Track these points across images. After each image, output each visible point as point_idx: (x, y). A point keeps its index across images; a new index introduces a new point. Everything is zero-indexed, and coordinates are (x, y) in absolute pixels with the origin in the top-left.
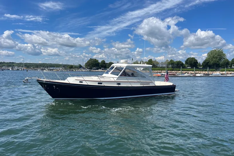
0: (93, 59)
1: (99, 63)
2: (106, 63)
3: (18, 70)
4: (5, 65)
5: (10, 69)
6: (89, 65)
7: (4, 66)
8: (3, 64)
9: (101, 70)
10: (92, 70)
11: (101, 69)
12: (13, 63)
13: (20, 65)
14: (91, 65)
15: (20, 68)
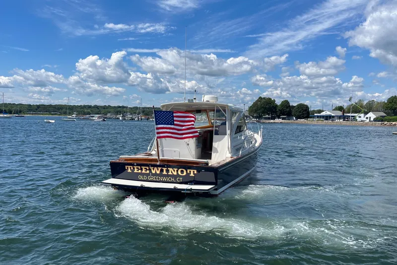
0: (264, 98)
1: (277, 105)
2: (291, 105)
3: (132, 119)
4: (110, 110)
5: (120, 118)
6: (256, 111)
7: (110, 112)
8: (106, 110)
9: (280, 120)
10: (263, 121)
11: (279, 118)
12: (123, 107)
13: (135, 110)
14: (261, 110)
15: (136, 117)
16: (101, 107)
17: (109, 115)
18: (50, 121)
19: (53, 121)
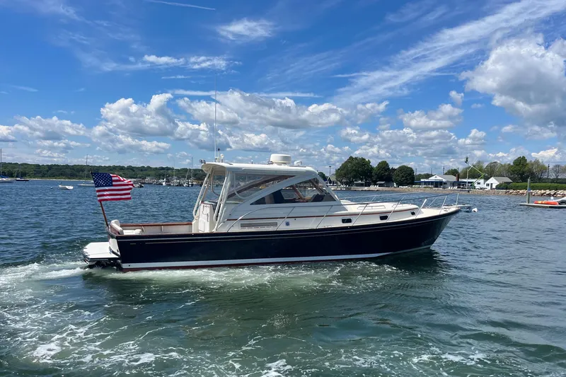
0: (356, 158)
1: (372, 168)
2: (391, 167)
3: (180, 185)
4: (150, 173)
5: (164, 183)
6: (345, 175)
7: (149, 176)
8: (144, 172)
9: (377, 188)
10: (354, 188)
11: (375, 184)
12: (168, 169)
13: (183, 173)
14: (352, 174)
15: (185, 182)
16: (138, 168)
17: (148, 180)
18: (67, 187)
19: (71, 188)
